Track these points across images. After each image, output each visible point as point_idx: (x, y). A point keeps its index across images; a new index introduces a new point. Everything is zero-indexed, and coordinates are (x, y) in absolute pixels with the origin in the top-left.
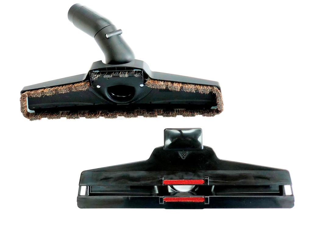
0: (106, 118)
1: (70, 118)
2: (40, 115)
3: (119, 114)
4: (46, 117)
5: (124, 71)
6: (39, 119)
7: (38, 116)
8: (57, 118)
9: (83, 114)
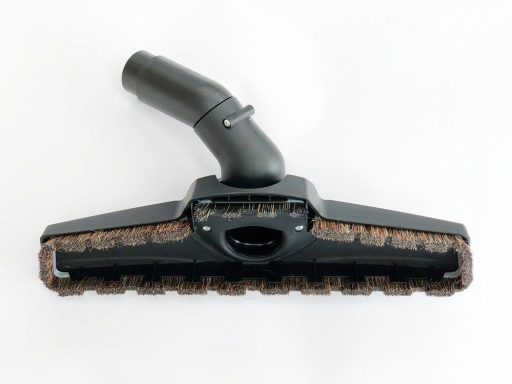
0: (222, 294)
1: (144, 293)
2: (80, 285)
3: (250, 287)
4: (93, 289)
5: (267, 204)
6: (79, 294)
7: (76, 287)
8: (118, 293)
9: (172, 286)
